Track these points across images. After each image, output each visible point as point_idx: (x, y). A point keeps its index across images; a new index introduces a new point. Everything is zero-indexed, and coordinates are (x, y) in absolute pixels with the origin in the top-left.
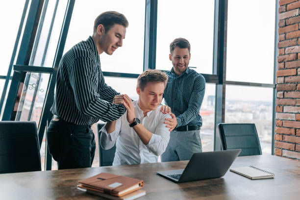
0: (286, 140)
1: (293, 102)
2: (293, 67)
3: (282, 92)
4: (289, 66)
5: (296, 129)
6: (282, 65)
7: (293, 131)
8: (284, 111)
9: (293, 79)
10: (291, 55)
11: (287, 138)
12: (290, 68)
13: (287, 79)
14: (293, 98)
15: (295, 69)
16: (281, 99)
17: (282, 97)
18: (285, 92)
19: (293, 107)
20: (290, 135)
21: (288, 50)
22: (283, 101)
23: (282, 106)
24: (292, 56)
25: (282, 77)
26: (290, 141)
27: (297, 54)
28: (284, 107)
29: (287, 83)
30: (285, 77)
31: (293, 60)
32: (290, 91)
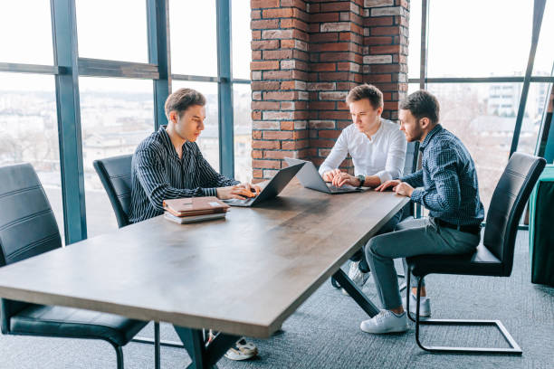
0: (268, 156)
1: (277, 107)
2: (274, 58)
3: (260, 93)
4: (269, 56)
5: (281, 142)
6: (258, 53)
7: (277, 144)
8: (264, 118)
9: (275, 75)
10: (271, 42)
11: (269, 154)
12: (270, 60)
13: (266, 75)
14: (276, 101)
15: (278, 62)
16: (258, 103)
17: (260, 99)
18: (265, 93)
19: (276, 113)
20: (273, 149)
21: (267, 34)
22: (262, 105)
23: (259, 113)
24: (273, 44)
25: (258, 71)
26: (273, 157)
27: (280, 41)
28: (264, 113)
29: (266, 80)
30: (263, 71)
31: (275, 49)
32: (272, 91)
